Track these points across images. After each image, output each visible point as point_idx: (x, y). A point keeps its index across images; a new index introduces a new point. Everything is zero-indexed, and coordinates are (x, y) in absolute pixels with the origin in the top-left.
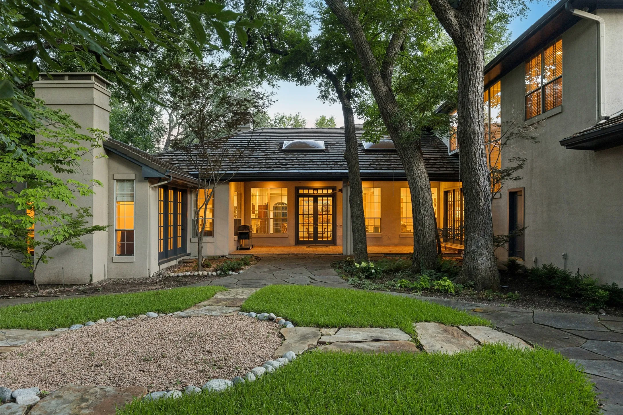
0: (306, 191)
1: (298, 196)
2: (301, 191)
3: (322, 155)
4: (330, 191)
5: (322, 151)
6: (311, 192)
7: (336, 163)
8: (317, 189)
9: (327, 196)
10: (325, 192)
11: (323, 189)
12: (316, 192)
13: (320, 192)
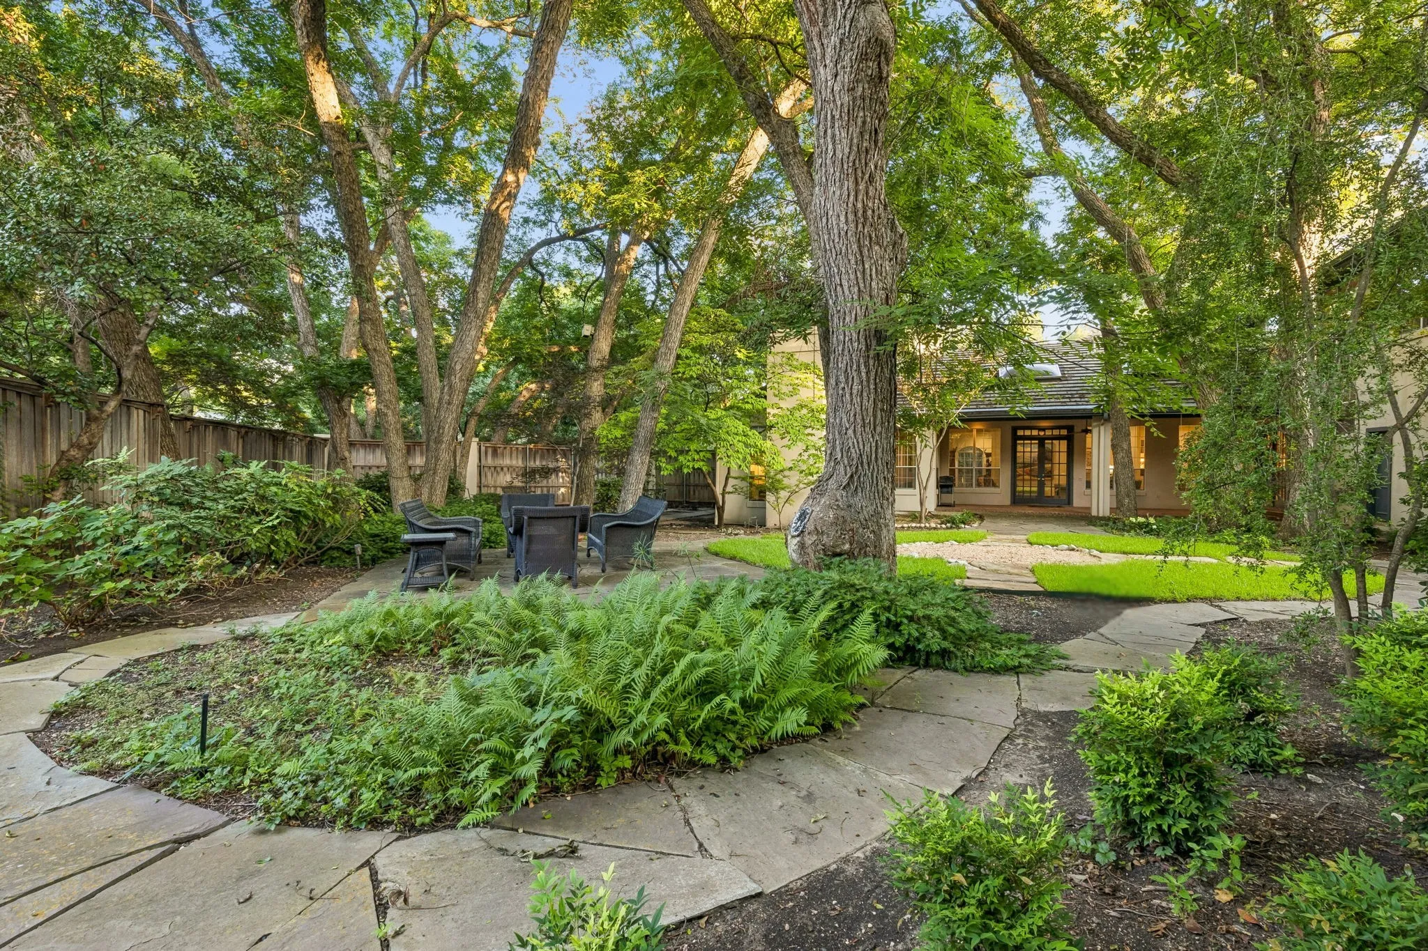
0: (1028, 433)
1: (1015, 438)
2: (1020, 433)
3: (1058, 385)
4: (1064, 432)
5: (1058, 379)
6: (1035, 433)
7: (1082, 396)
8: (1044, 429)
9: (1059, 438)
10: (1056, 432)
11: (1052, 428)
12: (1042, 433)
13: (1048, 433)
